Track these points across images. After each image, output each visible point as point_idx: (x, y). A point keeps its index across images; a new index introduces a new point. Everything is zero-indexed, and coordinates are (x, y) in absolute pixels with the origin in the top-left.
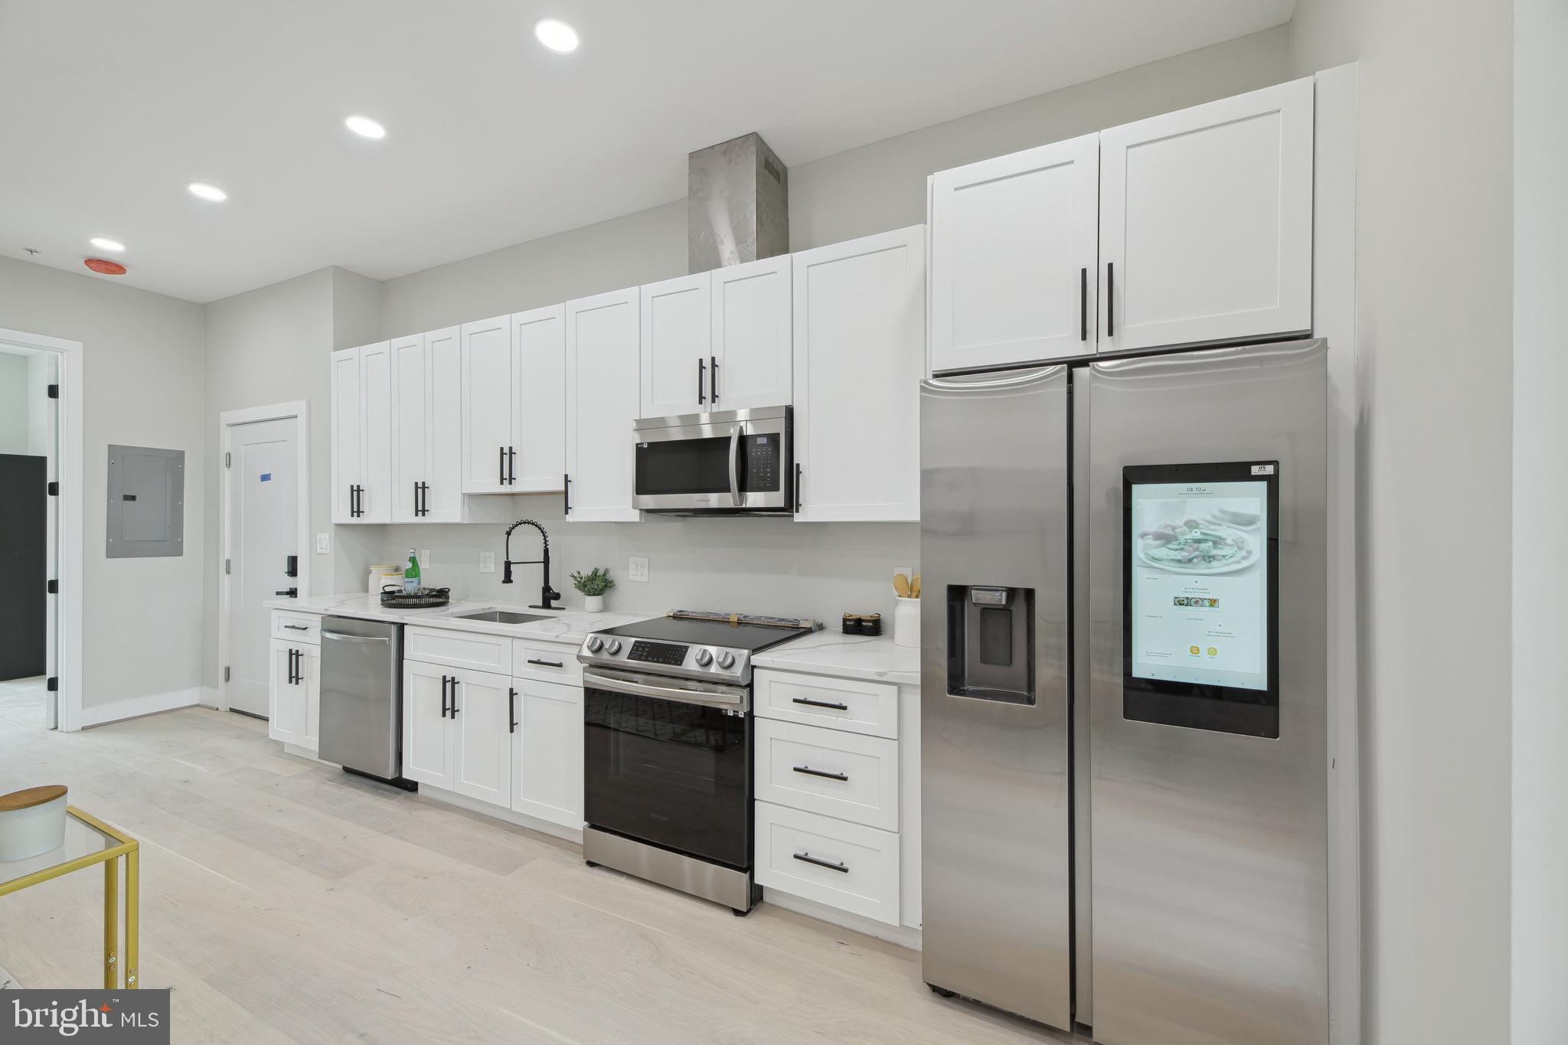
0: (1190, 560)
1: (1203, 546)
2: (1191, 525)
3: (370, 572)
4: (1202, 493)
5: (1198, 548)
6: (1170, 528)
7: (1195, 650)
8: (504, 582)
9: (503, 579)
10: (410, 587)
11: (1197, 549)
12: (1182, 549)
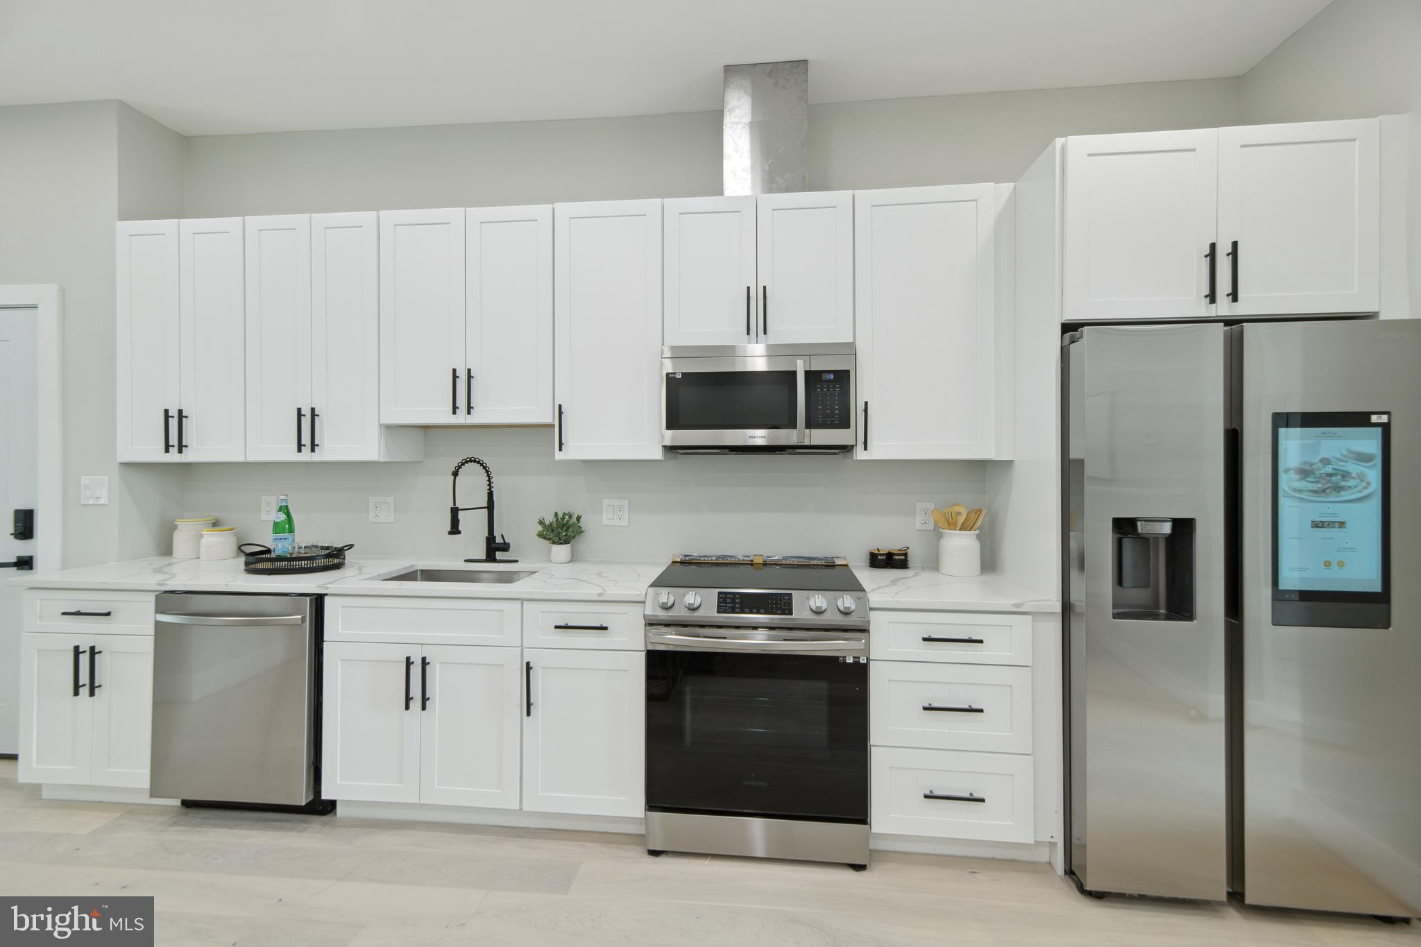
0: (1324, 491)
1: (1334, 479)
2: (1326, 461)
3: (175, 527)
4: (1335, 436)
5: (1330, 480)
6: (1307, 465)
7: (1327, 564)
8: (450, 533)
9: (449, 529)
10: (281, 547)
11: (1329, 482)
12: (1317, 482)
